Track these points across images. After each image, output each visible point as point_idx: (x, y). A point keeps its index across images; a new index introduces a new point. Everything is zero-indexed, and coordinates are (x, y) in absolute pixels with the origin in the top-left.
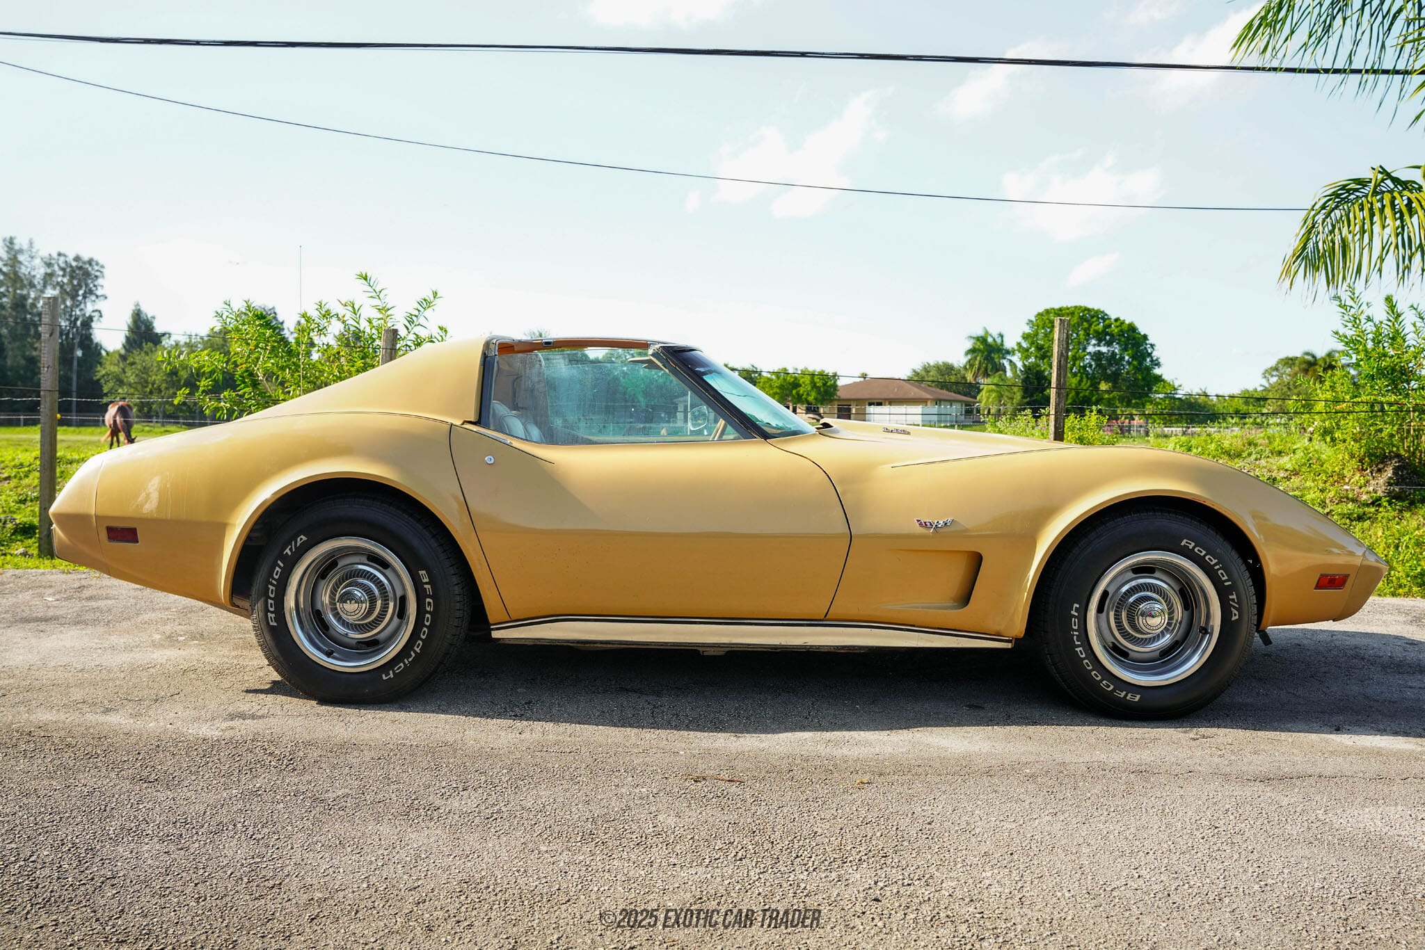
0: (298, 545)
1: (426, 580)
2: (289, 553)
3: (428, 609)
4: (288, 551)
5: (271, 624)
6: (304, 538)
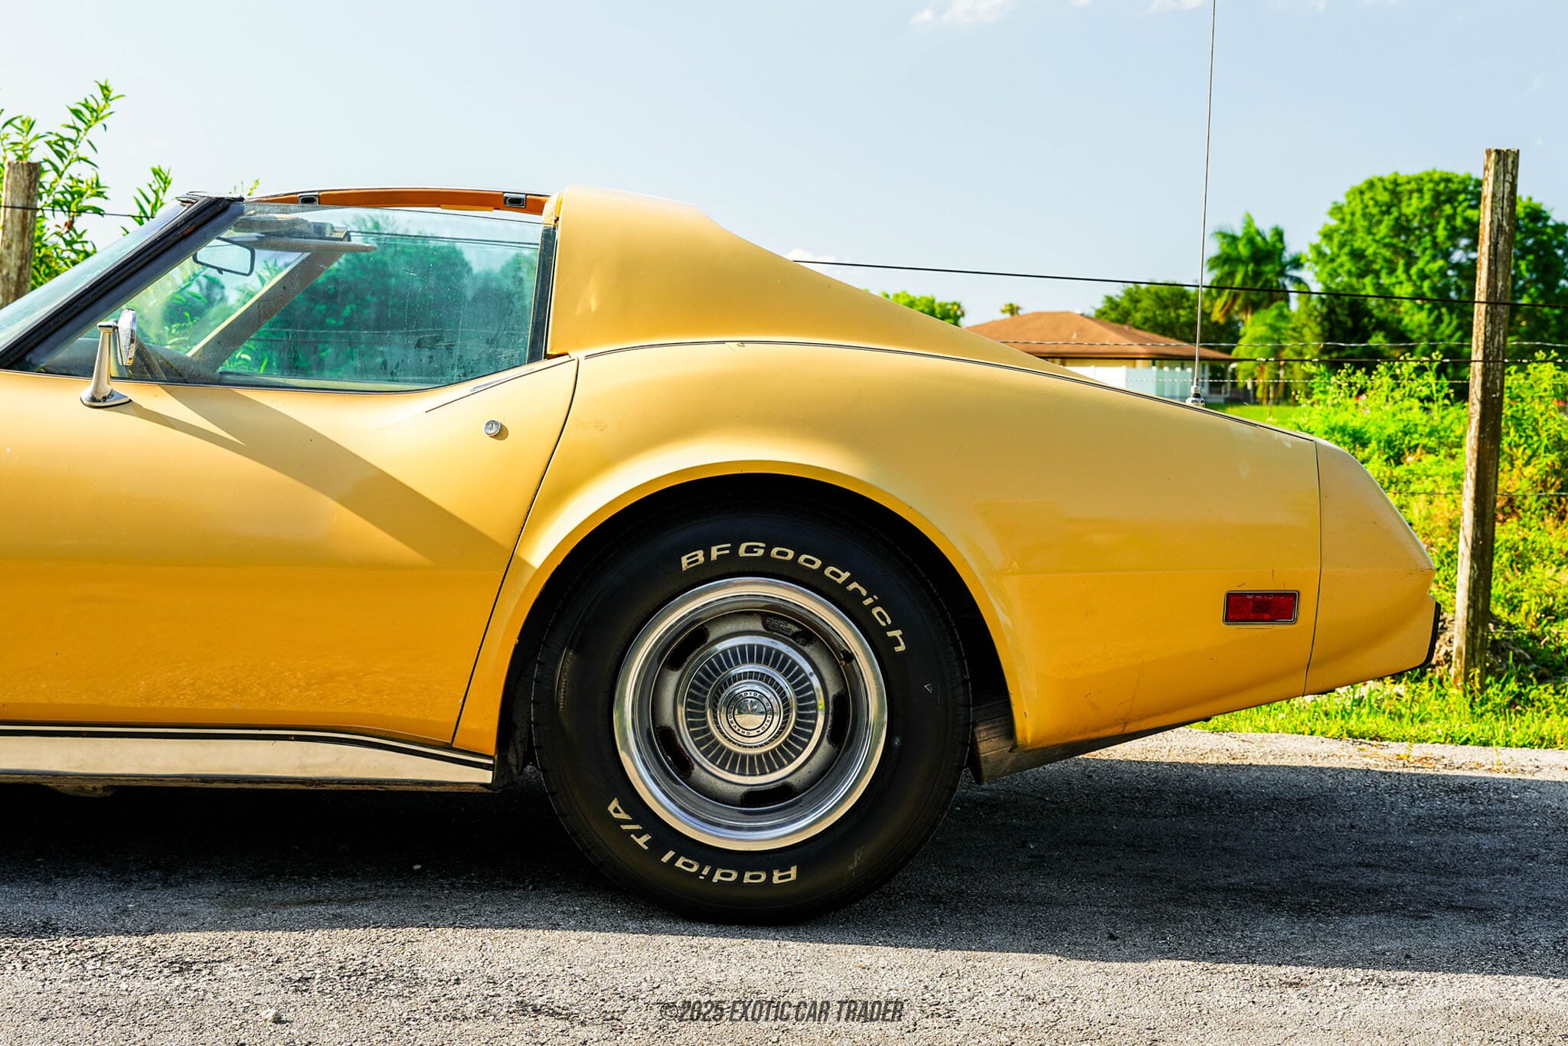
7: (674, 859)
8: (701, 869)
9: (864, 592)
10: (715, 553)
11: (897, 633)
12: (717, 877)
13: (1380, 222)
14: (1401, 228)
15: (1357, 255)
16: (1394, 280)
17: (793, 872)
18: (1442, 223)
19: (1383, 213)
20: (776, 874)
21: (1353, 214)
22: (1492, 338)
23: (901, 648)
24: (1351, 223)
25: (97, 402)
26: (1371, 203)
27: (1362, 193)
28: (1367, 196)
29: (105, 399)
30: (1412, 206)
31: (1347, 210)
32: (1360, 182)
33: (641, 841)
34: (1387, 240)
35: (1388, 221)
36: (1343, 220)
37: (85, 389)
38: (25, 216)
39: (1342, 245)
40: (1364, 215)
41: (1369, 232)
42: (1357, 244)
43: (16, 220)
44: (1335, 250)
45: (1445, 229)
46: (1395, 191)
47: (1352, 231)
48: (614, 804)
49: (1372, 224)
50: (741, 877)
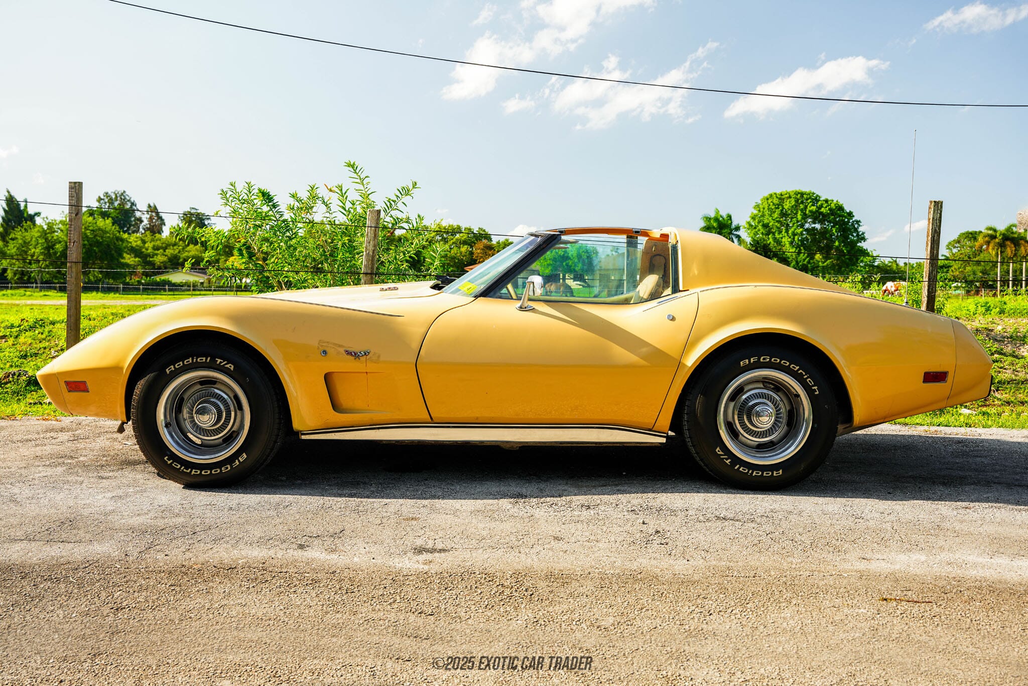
7: (739, 468)
8: (749, 471)
9: (804, 374)
10: (752, 360)
11: (816, 388)
12: (754, 474)
13: (775, 212)
14: (784, 214)
15: (765, 226)
16: (781, 236)
17: (781, 471)
18: (800, 212)
19: (776, 208)
20: (775, 473)
21: (764, 209)
22: (932, 273)
23: (817, 393)
24: (763, 212)
25: (521, 308)
26: (771, 204)
27: (768, 199)
28: (769, 201)
29: (525, 308)
30: (787, 205)
31: (761, 206)
32: (767, 195)
33: (728, 462)
34: (778, 219)
35: (778, 211)
36: (759, 211)
37: (519, 304)
38: (376, 230)
39: (759, 222)
40: (768, 209)
41: (771, 216)
42: (766, 221)
43: (372, 232)
44: (756, 224)
45: (801, 215)
46: (781, 198)
47: (763, 216)
48: (718, 449)
49: (772, 212)
50: (763, 474)
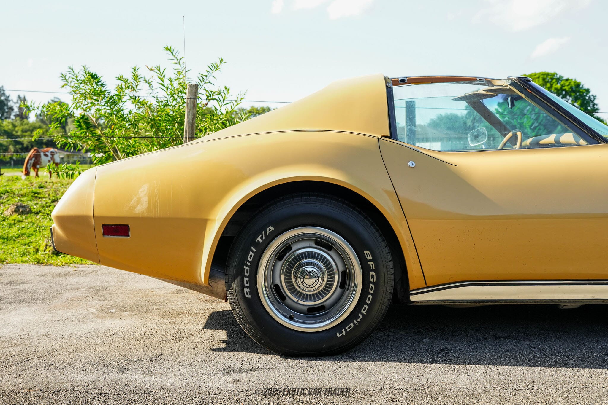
0: (267, 234)
1: (370, 258)
2: (260, 241)
3: (372, 280)
4: (259, 239)
5: (247, 296)
6: (272, 229)
